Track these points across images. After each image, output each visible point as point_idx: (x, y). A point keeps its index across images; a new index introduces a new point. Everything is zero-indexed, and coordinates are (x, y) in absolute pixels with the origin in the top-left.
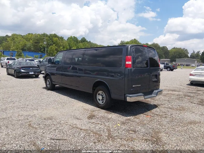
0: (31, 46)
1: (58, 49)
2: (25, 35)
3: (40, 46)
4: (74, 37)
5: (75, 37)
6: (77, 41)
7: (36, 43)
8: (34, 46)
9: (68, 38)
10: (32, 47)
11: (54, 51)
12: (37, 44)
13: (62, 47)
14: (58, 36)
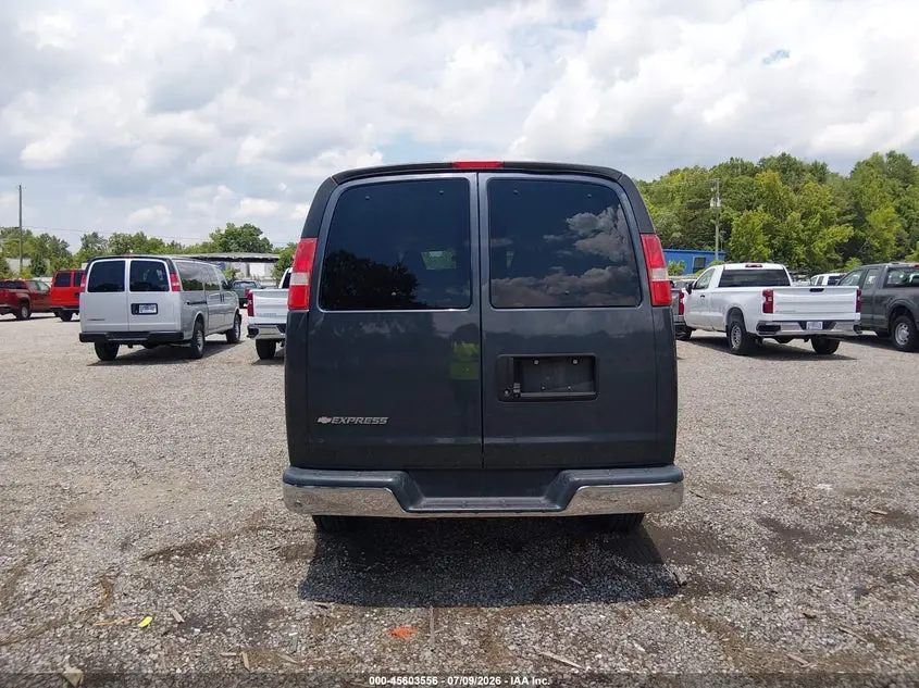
0: (669, 225)
1: (778, 223)
2: (658, 179)
3: (712, 221)
4: (891, 155)
5: (898, 152)
6: (908, 172)
7: (692, 207)
8: (685, 221)
9: (859, 164)
10: (678, 227)
11: (758, 233)
12: (697, 212)
13: (796, 215)
14: (801, 163)
